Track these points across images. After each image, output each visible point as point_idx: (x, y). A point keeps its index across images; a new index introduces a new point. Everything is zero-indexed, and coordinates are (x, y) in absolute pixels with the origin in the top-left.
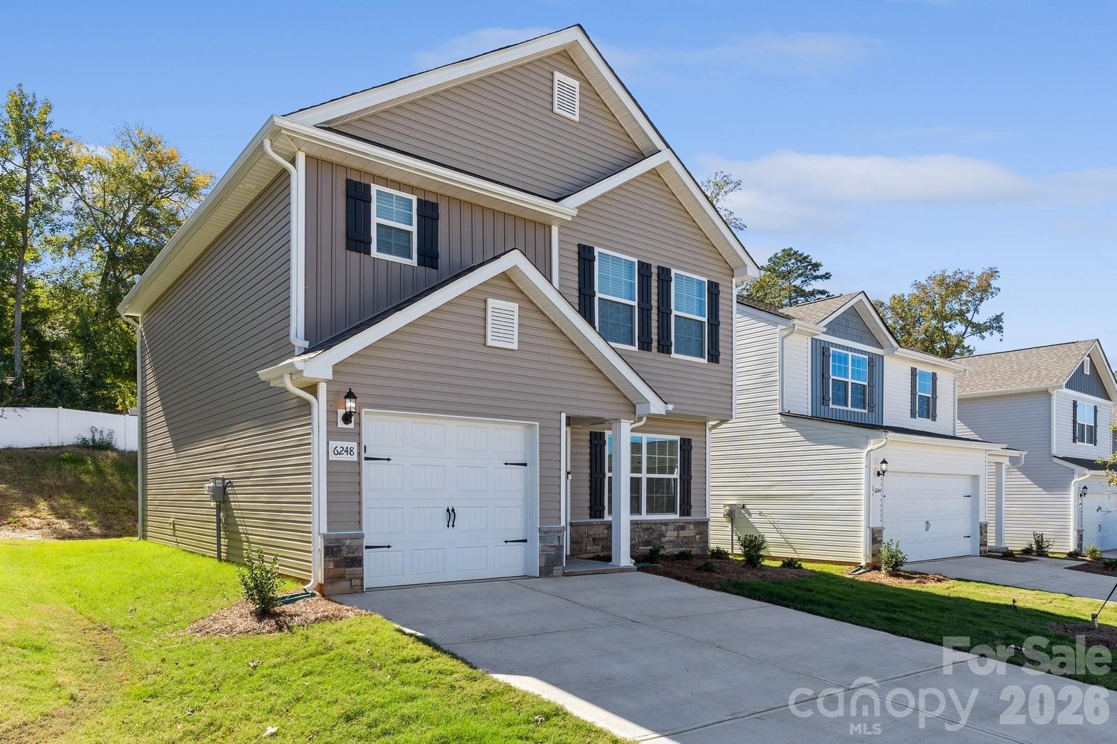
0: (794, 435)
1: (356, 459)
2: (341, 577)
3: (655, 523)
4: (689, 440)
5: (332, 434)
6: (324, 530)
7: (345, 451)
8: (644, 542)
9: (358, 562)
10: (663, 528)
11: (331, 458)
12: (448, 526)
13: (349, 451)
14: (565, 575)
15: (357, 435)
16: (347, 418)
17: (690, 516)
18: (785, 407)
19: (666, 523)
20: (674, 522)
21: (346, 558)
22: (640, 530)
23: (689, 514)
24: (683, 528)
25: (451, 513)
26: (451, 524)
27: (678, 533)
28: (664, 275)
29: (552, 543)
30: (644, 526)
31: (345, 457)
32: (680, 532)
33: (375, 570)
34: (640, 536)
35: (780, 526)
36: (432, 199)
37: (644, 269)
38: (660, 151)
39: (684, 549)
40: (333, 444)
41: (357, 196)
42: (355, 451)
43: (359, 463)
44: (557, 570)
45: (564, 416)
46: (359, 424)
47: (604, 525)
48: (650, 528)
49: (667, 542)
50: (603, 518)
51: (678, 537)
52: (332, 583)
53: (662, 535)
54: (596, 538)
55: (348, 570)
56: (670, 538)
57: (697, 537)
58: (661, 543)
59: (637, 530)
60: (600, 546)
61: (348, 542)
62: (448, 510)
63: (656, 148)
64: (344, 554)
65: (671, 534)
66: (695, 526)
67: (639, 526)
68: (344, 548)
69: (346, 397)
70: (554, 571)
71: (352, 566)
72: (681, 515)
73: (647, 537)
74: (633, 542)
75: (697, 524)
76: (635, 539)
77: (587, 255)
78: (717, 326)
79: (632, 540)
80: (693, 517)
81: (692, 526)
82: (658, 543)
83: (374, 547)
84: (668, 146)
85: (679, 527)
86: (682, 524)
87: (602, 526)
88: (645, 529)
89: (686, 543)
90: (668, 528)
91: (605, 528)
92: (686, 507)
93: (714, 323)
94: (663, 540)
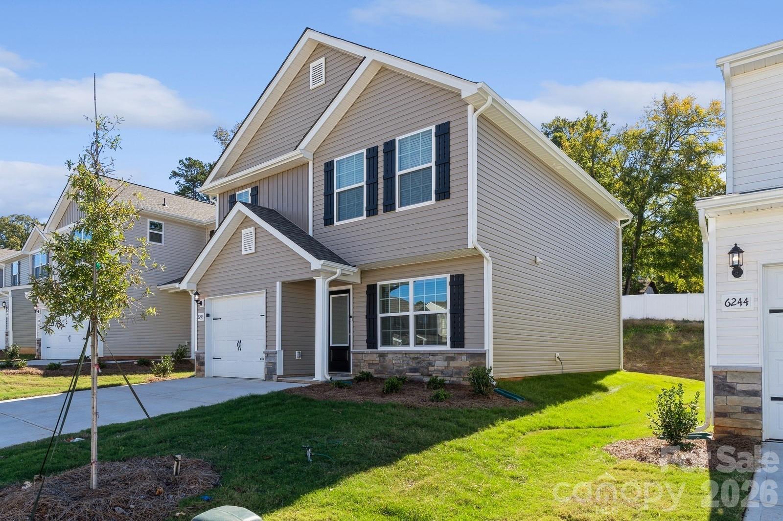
1: (204, 320)
2: (200, 370)
3: (423, 353)
4: (462, 277)
6: (196, 350)
9: (203, 364)
10: (431, 358)
14: (278, 381)
15: (204, 310)
16: (201, 303)
19: (434, 354)
20: (444, 353)
21: (201, 362)
22: (409, 359)
23: (462, 345)
24: (452, 359)
26: (240, 349)
27: (449, 364)
28: (390, 147)
29: (271, 360)
30: (412, 356)
31: (200, 319)
32: (451, 362)
33: (207, 368)
34: (408, 364)
36: (257, 186)
37: (372, 154)
38: (365, 58)
39: (455, 379)
41: (232, 201)
42: (203, 316)
45: (279, 283)
46: (205, 304)
47: (376, 353)
48: (418, 358)
49: (435, 371)
50: (377, 348)
51: (448, 367)
52: (198, 372)
53: (430, 364)
54: (371, 363)
55: (201, 367)
56: (439, 368)
57: (471, 368)
58: (429, 371)
59: (405, 358)
60: (373, 370)
61: (201, 355)
62: (239, 342)
63: (362, 57)
65: (440, 364)
66: (468, 357)
67: (407, 356)
68: (200, 358)
69: (195, 294)
70: (273, 378)
72: (452, 347)
73: (415, 365)
74: (401, 368)
75: (471, 355)
76: (403, 366)
77: (329, 168)
78: (448, 163)
79: (399, 366)
80: (467, 349)
81: (464, 358)
82: (426, 371)
83: (214, 358)
84: (372, 49)
85: (450, 358)
86: (453, 355)
87: (375, 355)
88: (413, 359)
89: (457, 373)
90: (437, 358)
91: (377, 356)
92: (458, 339)
93: (443, 162)
94: (431, 368)
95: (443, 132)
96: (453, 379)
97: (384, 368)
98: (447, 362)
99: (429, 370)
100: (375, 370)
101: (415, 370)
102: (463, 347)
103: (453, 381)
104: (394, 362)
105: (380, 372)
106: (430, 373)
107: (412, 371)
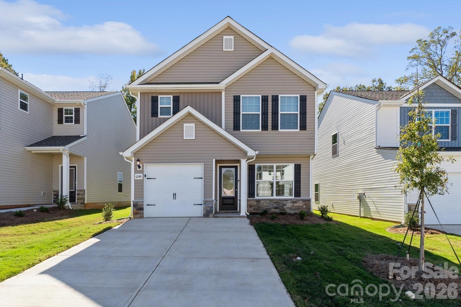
0: (380, 157)
1: (142, 179)
2: (138, 213)
3: (280, 200)
4: (300, 165)
5: (136, 172)
6: (133, 200)
7: (139, 176)
8: (274, 208)
9: (142, 209)
10: (285, 202)
11: (135, 179)
12: (174, 199)
13: (140, 177)
14: (214, 217)
15: (142, 172)
16: (139, 167)
17: (300, 197)
18: (377, 145)
19: (286, 200)
20: (290, 200)
21: (139, 208)
22: (273, 203)
24: (296, 202)
25: (175, 195)
26: (175, 198)
27: (293, 204)
28: (275, 99)
29: (208, 205)
30: (274, 201)
31: (139, 178)
32: (294, 204)
33: (148, 211)
34: (272, 205)
35: (376, 203)
36: (177, 95)
37: (265, 99)
38: (268, 49)
39: (296, 211)
40: (136, 175)
41: (155, 100)
42: (142, 176)
43: (143, 180)
44: (211, 215)
45: (214, 160)
46: (143, 168)
47: (254, 200)
48: (278, 202)
49: (286, 208)
50: (254, 197)
51: (293, 206)
52: (135, 215)
53: (284, 205)
54: (251, 205)
55: (139, 211)
57: (304, 206)
59: (271, 203)
60: (253, 209)
61: (139, 203)
62: (174, 194)
63: (265, 49)
64: (138, 206)
65: (289, 205)
66: (302, 201)
67: (272, 201)
68: (138, 205)
69: (137, 161)
70: (210, 216)
71: (140, 210)
72: (295, 197)
73: (276, 206)
74: (269, 207)
75: (304, 201)
76: (270, 206)
77: (237, 99)
78: (305, 114)
79: (268, 206)
80: (302, 198)
81: (301, 202)
82: (282, 208)
83: (147, 205)
84: (272, 47)
85: (294, 202)
86: (296, 201)
87: (254, 201)
88: (275, 202)
89: (297, 209)
90: (288, 202)
91: (255, 201)
92: (298, 193)
93: (303, 113)
94: (285, 207)
95: (303, 99)
96: (295, 211)
97: (259, 207)
98: (292, 204)
99: (284, 207)
100: (254, 209)
101: (276, 208)
102: (300, 196)
103: (295, 212)
104: (264, 204)
105: (257, 209)
106: (284, 209)
107: (275, 208)
